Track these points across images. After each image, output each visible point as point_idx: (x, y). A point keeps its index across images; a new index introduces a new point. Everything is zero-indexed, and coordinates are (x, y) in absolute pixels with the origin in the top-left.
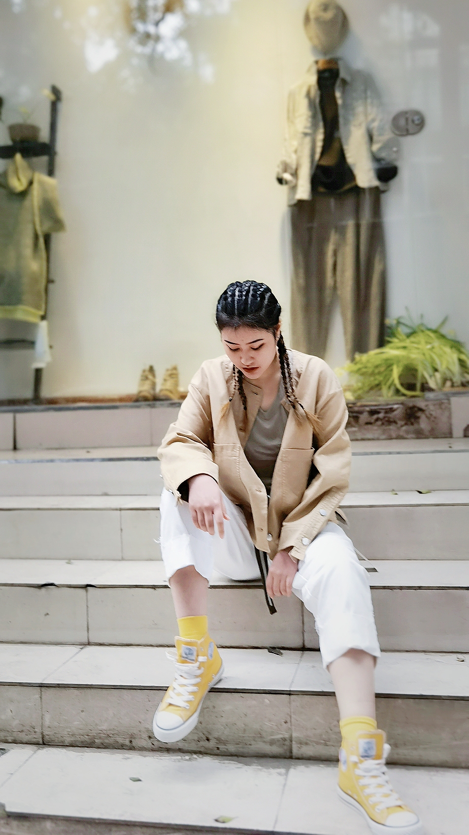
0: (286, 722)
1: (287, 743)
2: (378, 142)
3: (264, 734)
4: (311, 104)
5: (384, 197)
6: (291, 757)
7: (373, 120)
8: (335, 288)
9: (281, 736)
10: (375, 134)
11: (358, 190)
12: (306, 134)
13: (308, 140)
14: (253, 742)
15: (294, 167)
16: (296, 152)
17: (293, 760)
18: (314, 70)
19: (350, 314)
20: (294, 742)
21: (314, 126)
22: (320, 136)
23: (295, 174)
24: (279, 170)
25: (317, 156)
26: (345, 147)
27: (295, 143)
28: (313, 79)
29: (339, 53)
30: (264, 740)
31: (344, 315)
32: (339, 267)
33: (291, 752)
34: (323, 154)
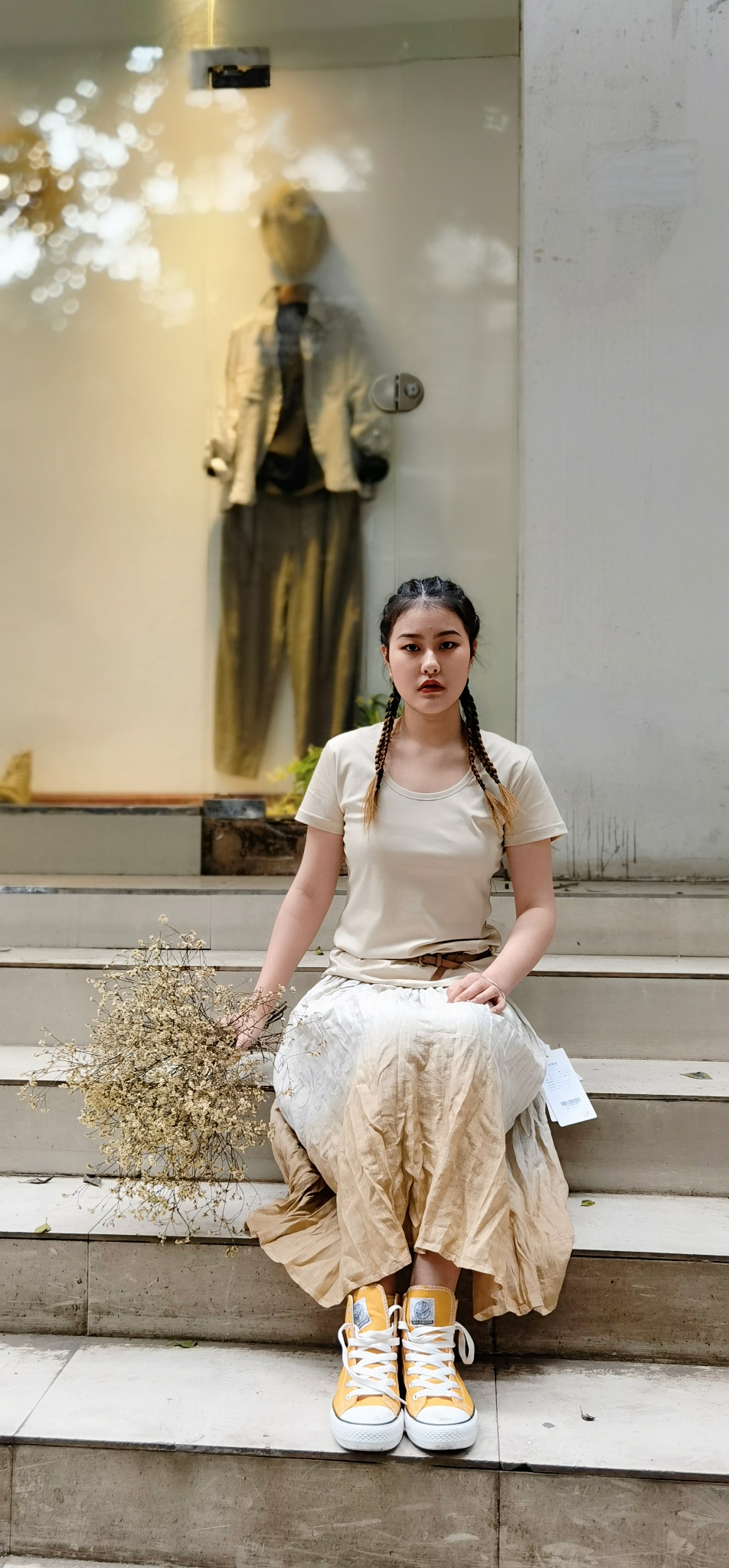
0: (80, 1282)
1: (80, 1312)
2: (361, 422)
3: (46, 1301)
4: (264, 356)
5: (365, 508)
6: (84, 1334)
7: (355, 389)
8: (284, 645)
9: (72, 1302)
10: (358, 407)
11: (325, 495)
12: (251, 401)
13: (254, 411)
14: (28, 1312)
15: (230, 451)
16: (235, 428)
17: (87, 1338)
18: (272, 299)
19: (304, 685)
20: (89, 1311)
21: (267, 391)
22: (276, 406)
23: (232, 462)
24: (208, 453)
25: (269, 437)
26: (311, 427)
27: (235, 414)
28: (269, 315)
29: (313, 278)
30: (47, 1308)
31: (296, 687)
32: (292, 613)
33: (85, 1324)
34: (278, 433)
